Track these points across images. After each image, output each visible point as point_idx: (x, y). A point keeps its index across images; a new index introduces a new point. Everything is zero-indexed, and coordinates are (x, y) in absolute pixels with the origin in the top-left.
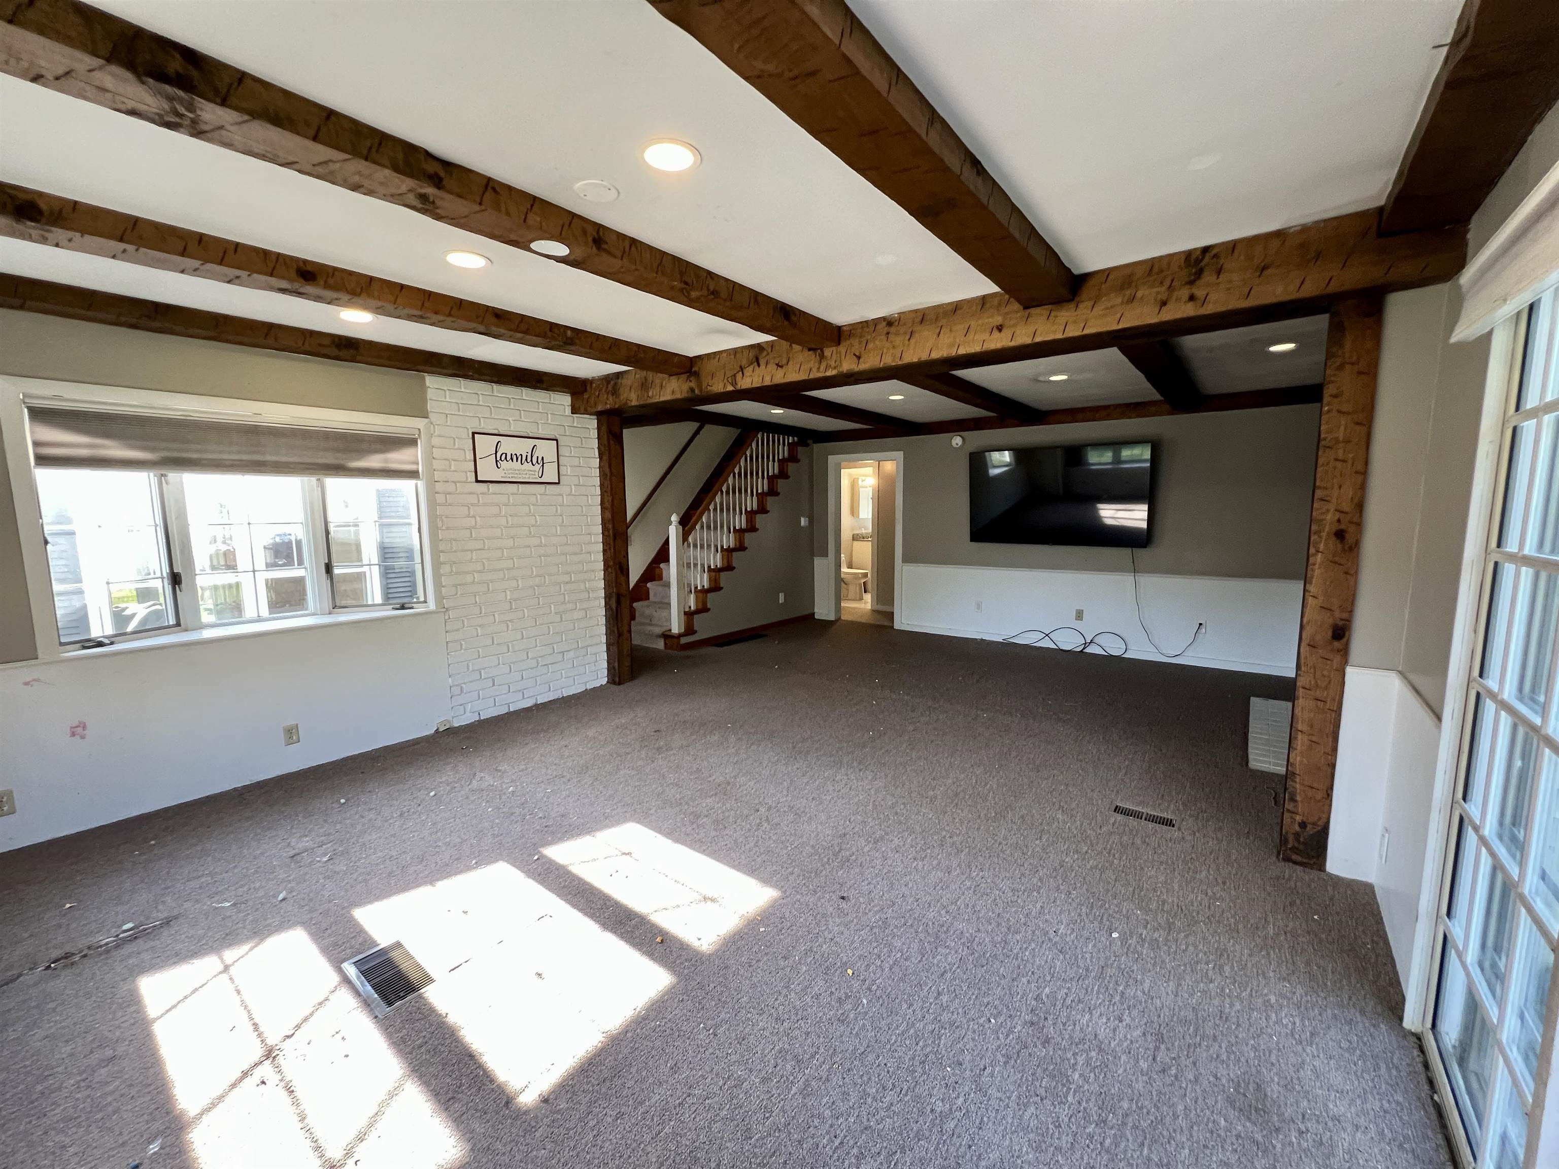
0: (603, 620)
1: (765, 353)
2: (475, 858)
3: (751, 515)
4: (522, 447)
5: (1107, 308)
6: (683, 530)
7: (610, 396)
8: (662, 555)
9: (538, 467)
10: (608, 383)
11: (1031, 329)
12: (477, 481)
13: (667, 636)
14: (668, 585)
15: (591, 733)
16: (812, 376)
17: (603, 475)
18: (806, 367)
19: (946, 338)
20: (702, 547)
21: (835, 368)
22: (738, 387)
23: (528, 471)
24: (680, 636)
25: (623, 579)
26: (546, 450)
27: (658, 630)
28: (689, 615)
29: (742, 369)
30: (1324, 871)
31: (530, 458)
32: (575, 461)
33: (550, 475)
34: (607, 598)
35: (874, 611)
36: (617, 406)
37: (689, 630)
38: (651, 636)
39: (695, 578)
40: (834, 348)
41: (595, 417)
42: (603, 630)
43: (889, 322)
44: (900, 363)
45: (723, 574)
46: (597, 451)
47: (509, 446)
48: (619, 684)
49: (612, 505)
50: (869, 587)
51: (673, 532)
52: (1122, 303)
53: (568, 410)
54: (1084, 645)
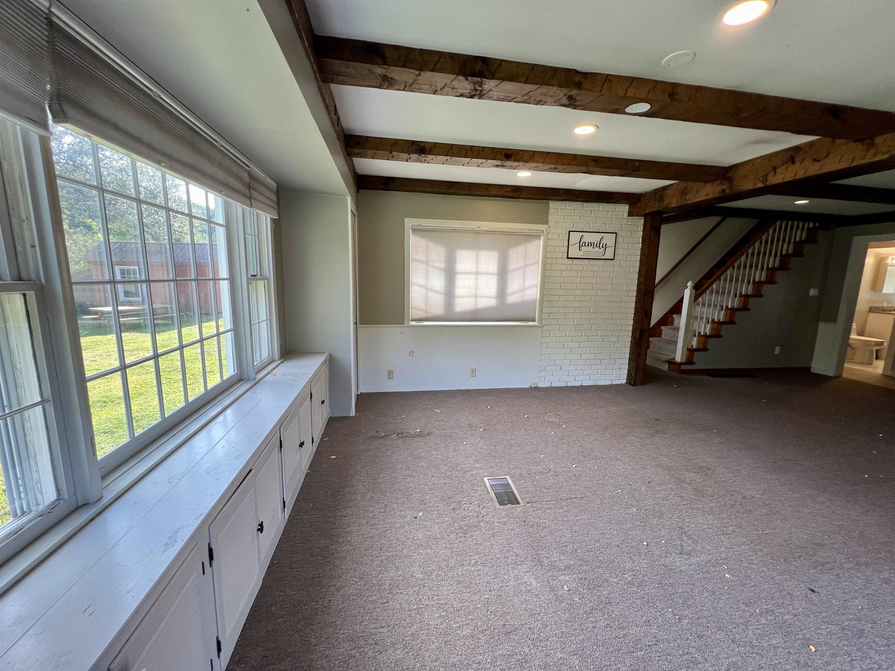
0: (629, 345)
1: (803, 152)
2: (543, 454)
3: (758, 285)
4: (595, 238)
6: (696, 293)
7: (656, 202)
8: (677, 309)
9: (602, 250)
10: (656, 194)
12: (568, 258)
13: (671, 363)
14: (677, 329)
15: (613, 409)
17: (643, 255)
18: (848, 157)
20: (709, 306)
22: (769, 184)
23: (597, 252)
24: (681, 364)
26: (609, 240)
27: (665, 358)
28: (691, 351)
29: (775, 169)
31: (598, 245)
32: (626, 246)
33: (609, 254)
34: (634, 331)
35: (884, 376)
36: (660, 209)
37: (690, 361)
38: (658, 360)
39: (699, 326)
40: (887, 136)
41: (643, 218)
42: (628, 350)
45: (724, 326)
46: (641, 239)
47: (588, 238)
48: (634, 385)
49: (646, 274)
50: (884, 354)
51: (687, 293)
53: (626, 214)
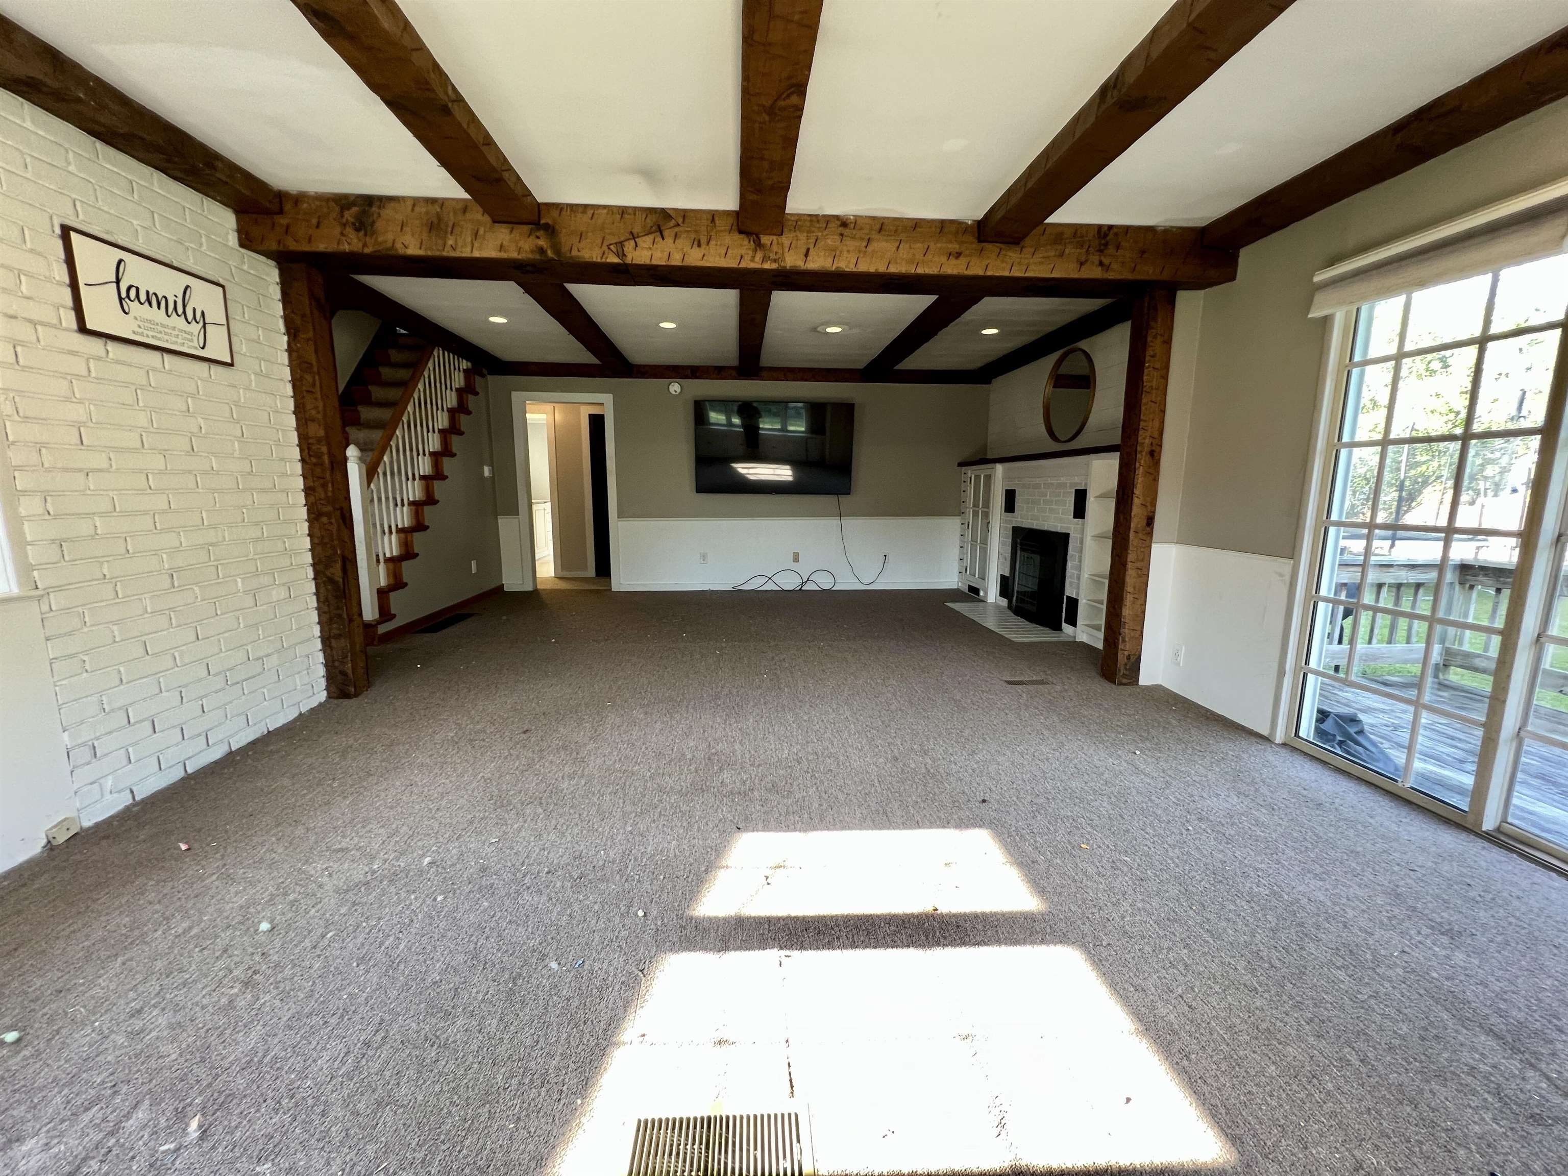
0: (313, 602)
1: (672, 223)
3: (436, 457)
5: (1043, 257)
7: (350, 231)
9: (196, 328)
11: (985, 262)
12: (84, 331)
16: (743, 265)
18: (734, 252)
19: (904, 252)
21: (775, 261)
22: (628, 260)
23: (179, 333)
24: (377, 623)
25: (345, 532)
26: (207, 300)
28: (382, 594)
29: (634, 237)
30: (1137, 684)
31: (181, 308)
32: (252, 332)
33: (217, 349)
34: (320, 564)
37: (385, 614)
40: (774, 238)
41: (278, 261)
43: (843, 223)
44: (855, 270)
47: (143, 275)
49: (325, 415)
51: (355, 472)
52: (1055, 256)
53: (233, 239)
54: (803, 584)
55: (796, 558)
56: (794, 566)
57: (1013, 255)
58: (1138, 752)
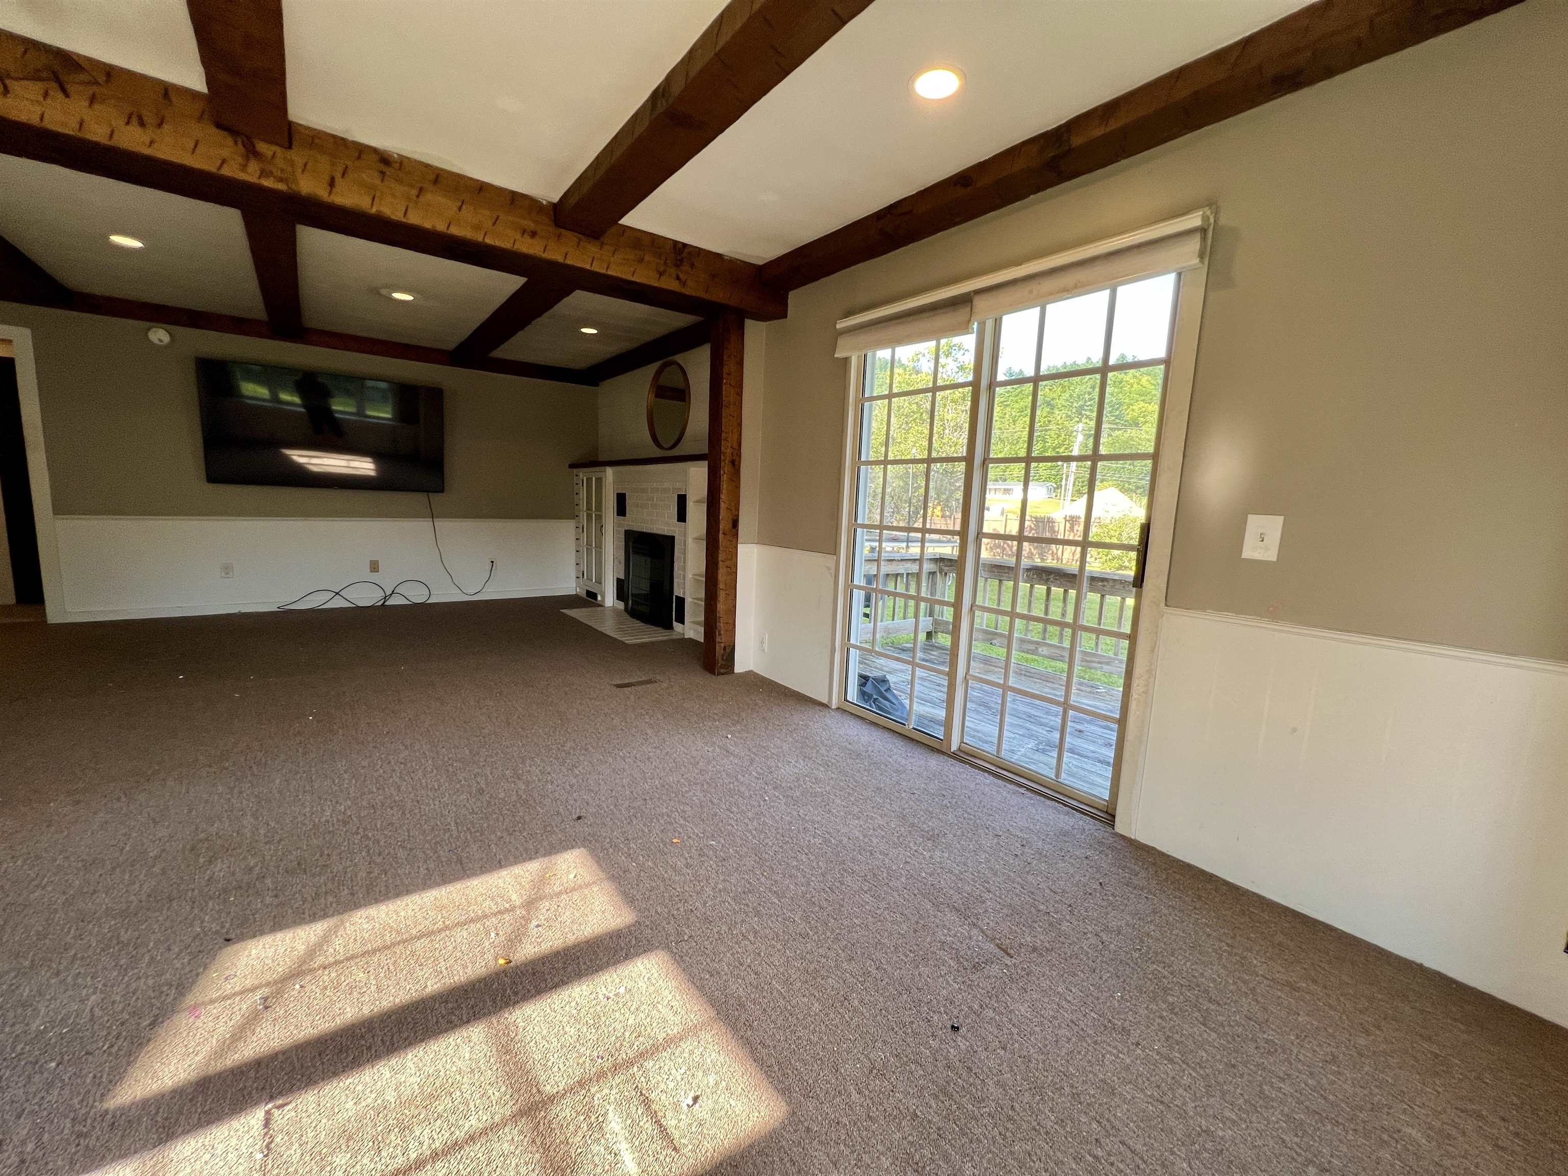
1: (84, 77)
11: (564, 250)
18: (208, 153)
19: (468, 215)
21: (281, 180)
30: (733, 672)
40: (279, 150)
52: (634, 260)
54: (385, 598)
55: (374, 567)
56: (374, 577)
57: (592, 248)
58: (729, 736)
